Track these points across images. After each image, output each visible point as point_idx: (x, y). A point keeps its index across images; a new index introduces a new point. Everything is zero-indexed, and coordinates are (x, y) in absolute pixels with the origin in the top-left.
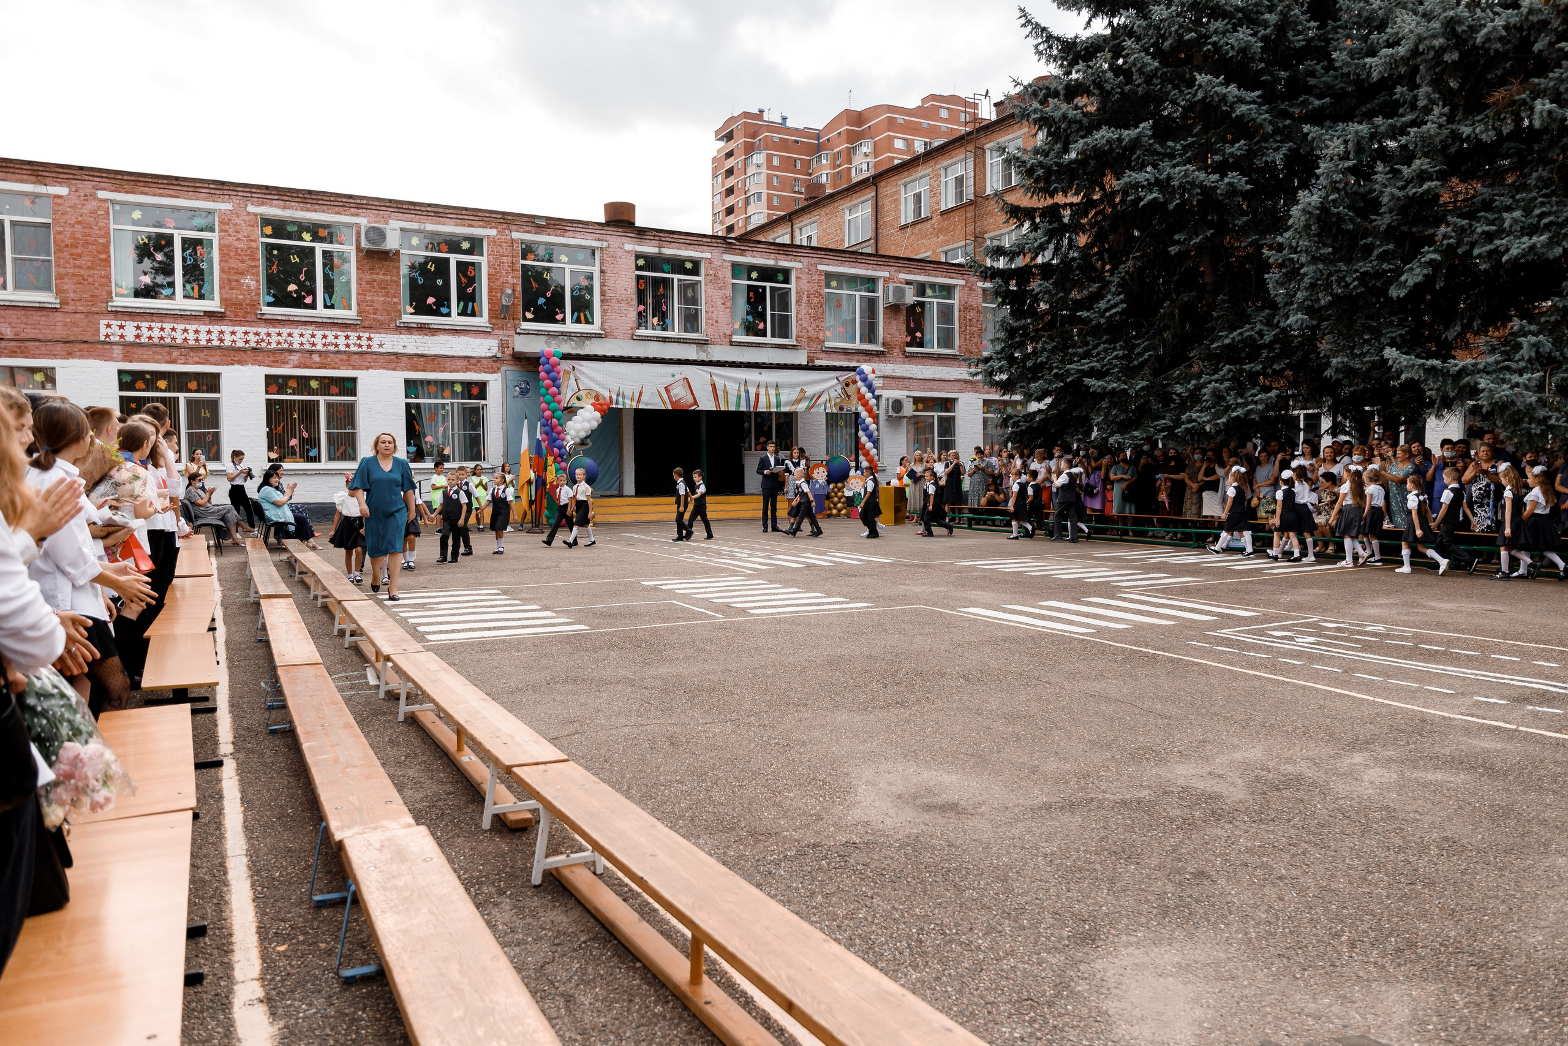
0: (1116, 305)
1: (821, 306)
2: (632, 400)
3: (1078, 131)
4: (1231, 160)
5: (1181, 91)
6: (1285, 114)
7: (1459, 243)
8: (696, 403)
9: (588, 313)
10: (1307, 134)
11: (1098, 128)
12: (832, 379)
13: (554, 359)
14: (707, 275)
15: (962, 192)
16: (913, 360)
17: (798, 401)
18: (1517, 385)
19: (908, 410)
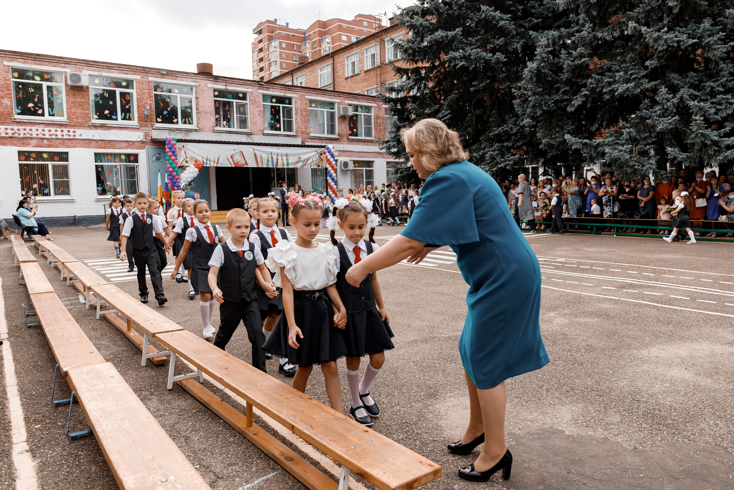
0: (446, 115)
1: (307, 116)
2: (214, 162)
3: (428, 32)
4: (497, 47)
5: (475, 14)
6: (522, 26)
7: (597, 87)
8: (246, 164)
9: (190, 119)
10: (531, 35)
11: (437, 30)
12: (313, 151)
13: (173, 142)
14: (250, 100)
15: (374, 61)
16: (353, 142)
17: (297, 163)
18: (621, 151)
19: (351, 166)
